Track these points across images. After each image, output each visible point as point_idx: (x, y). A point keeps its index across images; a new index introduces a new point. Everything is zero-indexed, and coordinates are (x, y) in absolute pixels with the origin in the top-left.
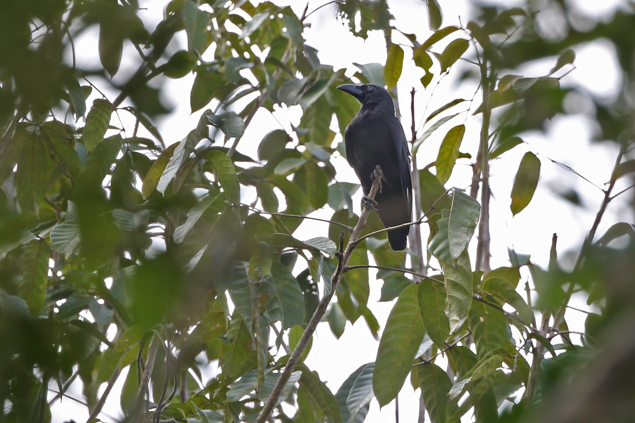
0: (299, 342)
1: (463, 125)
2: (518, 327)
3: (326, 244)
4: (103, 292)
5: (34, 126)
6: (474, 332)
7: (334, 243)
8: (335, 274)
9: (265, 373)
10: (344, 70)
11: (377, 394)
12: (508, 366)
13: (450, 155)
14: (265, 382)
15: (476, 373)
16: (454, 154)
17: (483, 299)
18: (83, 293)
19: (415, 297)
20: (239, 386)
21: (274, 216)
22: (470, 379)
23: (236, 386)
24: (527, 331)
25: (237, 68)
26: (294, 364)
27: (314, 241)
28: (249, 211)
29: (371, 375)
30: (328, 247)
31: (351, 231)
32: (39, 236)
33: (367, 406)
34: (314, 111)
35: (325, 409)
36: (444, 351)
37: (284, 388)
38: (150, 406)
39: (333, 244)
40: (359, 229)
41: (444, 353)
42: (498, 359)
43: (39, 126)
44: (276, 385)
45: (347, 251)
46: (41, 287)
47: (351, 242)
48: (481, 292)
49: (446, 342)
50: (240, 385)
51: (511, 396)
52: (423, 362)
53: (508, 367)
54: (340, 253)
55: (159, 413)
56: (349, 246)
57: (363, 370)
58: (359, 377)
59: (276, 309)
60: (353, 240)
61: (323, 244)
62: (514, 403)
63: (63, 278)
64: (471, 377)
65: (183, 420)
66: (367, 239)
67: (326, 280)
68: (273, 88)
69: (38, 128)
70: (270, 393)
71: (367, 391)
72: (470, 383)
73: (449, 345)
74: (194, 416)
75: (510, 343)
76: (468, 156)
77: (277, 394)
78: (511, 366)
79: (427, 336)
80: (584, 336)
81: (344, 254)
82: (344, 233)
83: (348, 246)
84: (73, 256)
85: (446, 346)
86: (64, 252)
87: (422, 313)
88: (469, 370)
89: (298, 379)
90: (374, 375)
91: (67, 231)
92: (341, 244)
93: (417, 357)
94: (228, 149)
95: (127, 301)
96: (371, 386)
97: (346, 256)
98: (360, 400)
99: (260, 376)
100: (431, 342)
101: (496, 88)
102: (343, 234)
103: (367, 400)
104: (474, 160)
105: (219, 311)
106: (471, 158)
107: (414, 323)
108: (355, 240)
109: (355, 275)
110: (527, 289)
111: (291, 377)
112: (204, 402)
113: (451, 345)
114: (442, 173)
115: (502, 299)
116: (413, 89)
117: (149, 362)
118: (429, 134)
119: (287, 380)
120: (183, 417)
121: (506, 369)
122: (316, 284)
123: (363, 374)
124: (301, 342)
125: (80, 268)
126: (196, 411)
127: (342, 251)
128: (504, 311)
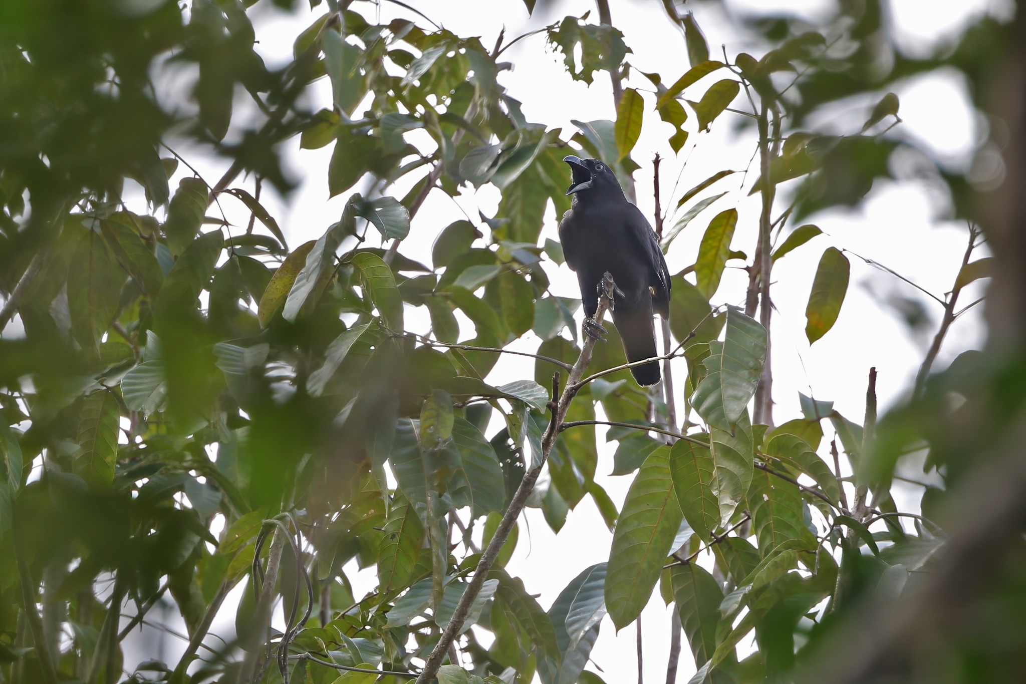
0: (494, 537)
1: (734, 210)
2: (820, 507)
3: (533, 391)
4: (203, 465)
5: (92, 220)
6: (754, 517)
7: (545, 390)
8: (545, 435)
9: (445, 583)
10: (559, 131)
11: (611, 609)
12: (806, 566)
13: (716, 254)
14: (444, 597)
15: (758, 577)
16: (722, 252)
17: (767, 467)
18: (175, 468)
19: (667, 466)
20: (405, 603)
21: (453, 350)
22: (751, 587)
23: (401, 603)
24: (833, 514)
25: (398, 130)
26: (486, 569)
27: (514, 387)
28: (417, 342)
29: (602, 582)
30: (534, 395)
31: (569, 370)
32: (105, 384)
33: (596, 628)
34: (519, 192)
35: (533, 636)
36: (710, 545)
37: (472, 605)
38: (272, 635)
39: (542, 390)
40: (581, 367)
41: (710, 547)
42: (791, 556)
43: (98, 219)
44: (461, 601)
45: (563, 400)
46: (109, 459)
47: (568, 386)
48: (764, 456)
49: (714, 532)
50: (408, 601)
51: (812, 611)
52: (680, 562)
53: (805, 568)
54: (554, 404)
55: (287, 645)
56: (566, 392)
57: (591, 574)
58: (584, 585)
59: (461, 488)
60: (571, 384)
61: (527, 391)
62: (815, 621)
63: (143, 446)
64: (752, 584)
65: (322, 653)
66: (593, 381)
67: (534, 443)
68: (452, 158)
69: (97, 223)
70: (452, 613)
71: (595, 606)
72: (750, 592)
73: (716, 536)
74: (339, 647)
75: (809, 532)
76: (742, 255)
77: (463, 614)
78: (810, 566)
79: (684, 523)
80: (920, 521)
81: (559, 406)
82: (559, 374)
83: (564, 393)
84: (156, 413)
85: (713, 537)
86: (142, 409)
87: (677, 489)
88: (748, 574)
89: (493, 592)
90: (606, 582)
91: (147, 378)
92: (555, 390)
93: (671, 553)
94: (385, 251)
95: (241, 481)
96: (603, 597)
97: (561, 407)
98: (586, 620)
99: (437, 589)
100: (691, 532)
101: (781, 153)
102: (557, 375)
103: (596, 618)
104: (750, 262)
105: (374, 490)
106: (747, 259)
107: (665, 505)
108: (575, 383)
109: (575, 435)
110: (834, 452)
111: (483, 589)
112: (354, 626)
113: (720, 536)
114: (705, 282)
115: (796, 467)
116: (658, 156)
117: (271, 569)
118: (683, 224)
119: (477, 594)
120: (322, 650)
121: (804, 572)
122: (519, 450)
123: (589, 581)
124: (497, 536)
125: (169, 430)
126: (341, 640)
127: (556, 399)
128: (799, 485)
